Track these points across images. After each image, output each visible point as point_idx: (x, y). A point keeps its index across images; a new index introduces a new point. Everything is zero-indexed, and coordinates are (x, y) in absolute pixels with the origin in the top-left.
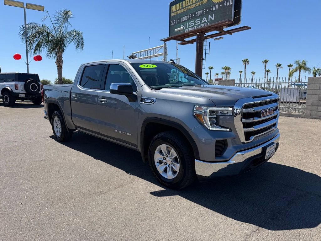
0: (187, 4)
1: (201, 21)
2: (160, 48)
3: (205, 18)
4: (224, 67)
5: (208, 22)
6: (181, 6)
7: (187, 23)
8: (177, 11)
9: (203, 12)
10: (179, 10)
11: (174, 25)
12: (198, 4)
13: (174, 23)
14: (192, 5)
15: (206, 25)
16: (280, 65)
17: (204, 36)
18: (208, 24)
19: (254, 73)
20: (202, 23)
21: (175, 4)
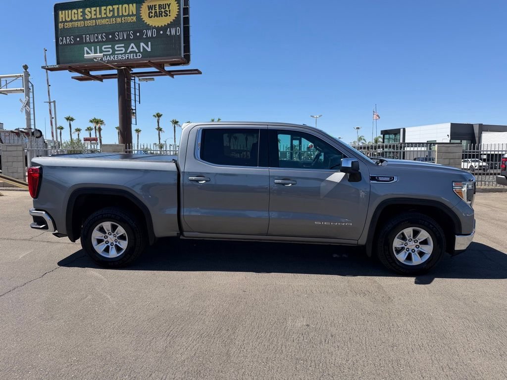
0: (95, 15)
1: (126, 48)
2: (14, 79)
3: (132, 45)
4: (93, 120)
5: (139, 52)
6: (81, 16)
7: (98, 47)
8: (72, 21)
9: (128, 35)
10: (76, 21)
11: (67, 44)
12: (119, 20)
13: (66, 41)
14: (103, 18)
15: (136, 56)
16: (177, 122)
17: (130, 72)
18: (140, 56)
19: (140, 131)
20: (128, 52)
21: (68, 9)
